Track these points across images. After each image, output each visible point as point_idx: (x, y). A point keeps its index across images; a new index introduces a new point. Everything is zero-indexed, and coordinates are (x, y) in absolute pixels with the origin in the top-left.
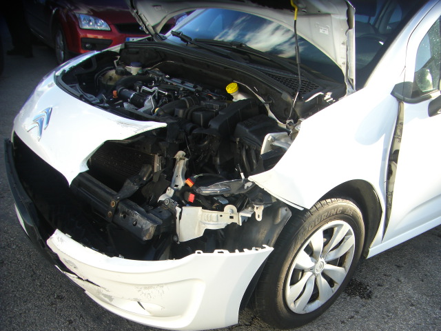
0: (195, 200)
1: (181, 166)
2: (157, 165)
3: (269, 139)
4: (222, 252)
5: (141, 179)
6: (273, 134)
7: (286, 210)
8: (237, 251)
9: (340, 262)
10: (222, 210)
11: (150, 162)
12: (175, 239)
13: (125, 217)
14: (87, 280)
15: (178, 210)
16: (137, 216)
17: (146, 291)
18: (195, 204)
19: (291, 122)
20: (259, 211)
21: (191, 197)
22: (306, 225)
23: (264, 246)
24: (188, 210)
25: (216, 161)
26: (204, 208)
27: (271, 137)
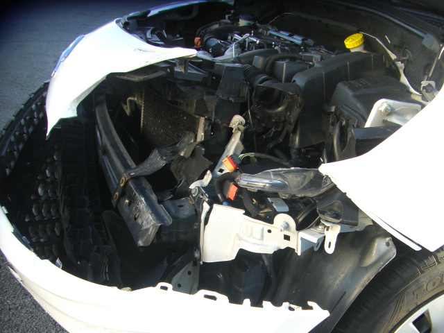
0: (236, 197)
3: (382, 109)
4: (214, 298)
7: (388, 244)
11: (194, 128)
12: (197, 255)
13: (130, 204)
15: (206, 207)
16: (142, 204)
18: (236, 203)
19: (430, 85)
20: (331, 234)
21: (232, 191)
23: (310, 303)
26: (247, 214)
27: (385, 106)
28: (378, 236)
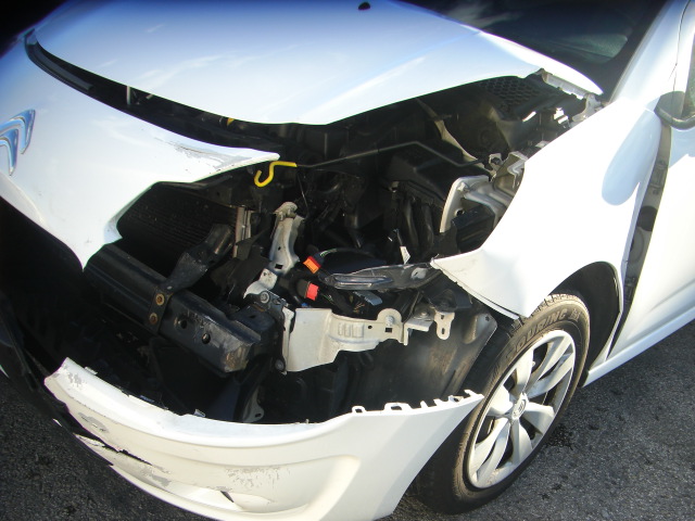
0: (319, 296)
1: (287, 226)
2: (243, 227)
3: (461, 188)
4: (398, 408)
5: (210, 251)
6: (466, 179)
7: (487, 319)
8: (423, 403)
9: (547, 398)
10: (374, 317)
11: (229, 220)
12: (280, 366)
13: (184, 325)
14: (125, 452)
15: (288, 313)
16: (212, 326)
17: (246, 476)
18: (319, 303)
19: (495, 159)
20: (444, 322)
21: (312, 291)
22: (513, 341)
23: (467, 391)
24: (306, 315)
25: (350, 222)
26: (337, 311)
27: (463, 185)
28: (477, 313)
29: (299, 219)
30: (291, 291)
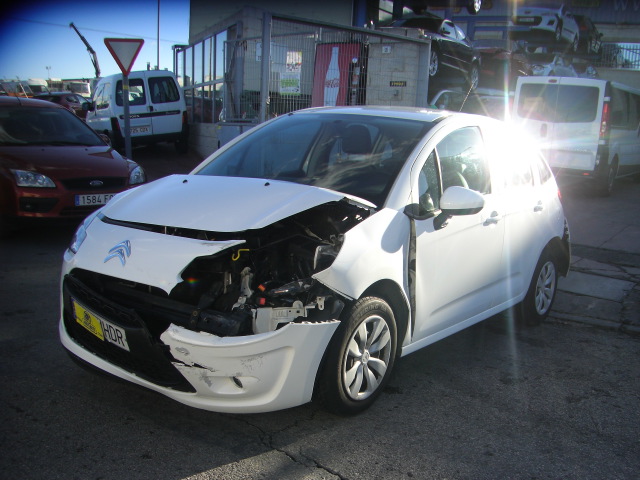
0: (266, 303)
1: (247, 280)
2: (229, 280)
4: (307, 322)
5: (213, 293)
6: (321, 247)
7: (340, 302)
9: (380, 354)
10: (290, 305)
14: (196, 365)
15: (253, 310)
18: (267, 305)
21: (263, 301)
24: (261, 311)
27: (320, 249)
29: (252, 274)
30: (253, 303)
